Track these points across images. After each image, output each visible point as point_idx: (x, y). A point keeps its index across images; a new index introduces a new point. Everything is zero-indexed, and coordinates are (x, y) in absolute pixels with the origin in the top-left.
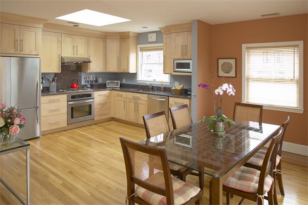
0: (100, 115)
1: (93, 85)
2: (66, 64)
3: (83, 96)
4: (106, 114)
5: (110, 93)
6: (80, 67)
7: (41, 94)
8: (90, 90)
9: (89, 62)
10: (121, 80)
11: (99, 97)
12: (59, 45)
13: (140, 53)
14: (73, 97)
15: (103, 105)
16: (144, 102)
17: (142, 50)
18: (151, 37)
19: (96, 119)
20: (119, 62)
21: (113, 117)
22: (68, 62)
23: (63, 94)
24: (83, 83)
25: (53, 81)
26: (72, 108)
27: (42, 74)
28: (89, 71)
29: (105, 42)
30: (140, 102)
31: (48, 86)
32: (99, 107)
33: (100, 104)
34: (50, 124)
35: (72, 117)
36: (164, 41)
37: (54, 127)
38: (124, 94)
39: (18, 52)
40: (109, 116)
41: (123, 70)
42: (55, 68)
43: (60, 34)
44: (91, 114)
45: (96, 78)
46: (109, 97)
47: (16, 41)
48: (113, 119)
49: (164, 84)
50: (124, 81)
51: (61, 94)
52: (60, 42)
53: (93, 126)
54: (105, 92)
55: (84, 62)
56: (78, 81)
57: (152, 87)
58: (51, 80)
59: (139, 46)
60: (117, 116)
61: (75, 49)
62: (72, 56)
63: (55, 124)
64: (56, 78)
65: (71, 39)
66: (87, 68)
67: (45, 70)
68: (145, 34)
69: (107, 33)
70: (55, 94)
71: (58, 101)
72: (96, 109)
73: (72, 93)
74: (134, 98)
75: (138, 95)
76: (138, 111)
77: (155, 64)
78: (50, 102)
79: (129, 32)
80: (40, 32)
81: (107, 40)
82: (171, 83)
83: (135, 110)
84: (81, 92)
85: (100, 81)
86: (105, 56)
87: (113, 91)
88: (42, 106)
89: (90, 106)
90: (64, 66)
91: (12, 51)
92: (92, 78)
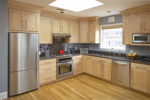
0: (77, 71)
1: (72, 51)
2: (55, 38)
3: (66, 59)
4: (80, 70)
5: (83, 57)
6: (64, 39)
7: (39, 59)
8: (70, 55)
9: (70, 37)
10: (89, 48)
11: (76, 59)
12: (52, 25)
13: (102, 31)
14: (60, 60)
15: (79, 64)
16: (108, 64)
17: (103, 28)
18: (110, 20)
19: (74, 74)
20: (88, 37)
21: (84, 72)
22: (57, 37)
23: (54, 58)
24: (66, 50)
25: (47, 49)
26: (60, 67)
27: (40, 45)
28: (70, 43)
29: (79, 24)
30: (105, 64)
31: (45, 52)
32: (76, 66)
33: (76, 64)
34: (45, 79)
35: (60, 74)
36: (123, 21)
37: (48, 81)
38: (93, 58)
39: (24, 30)
40: (82, 72)
41: (91, 41)
42: (49, 41)
43: (52, 18)
44: (71, 71)
45: (73, 46)
46: (82, 59)
47: (22, 21)
48: (84, 73)
49: (121, 51)
50: (90, 49)
51: (52, 58)
52: (52, 23)
53: (73, 79)
54: (80, 56)
55: (67, 36)
56: (63, 49)
57: (112, 53)
58: (46, 48)
59: (101, 26)
60: (87, 72)
61: (61, 28)
62: (60, 33)
63: (48, 78)
64: (49, 47)
65: (59, 22)
66: (68, 41)
67: (42, 42)
68: (107, 18)
69: (80, 18)
70: (48, 59)
71: (51, 63)
72: (74, 67)
73: (60, 57)
74: (101, 61)
75: (104, 59)
76: (103, 70)
77: (113, 37)
78: (45, 64)
79: (95, 17)
80: (38, 16)
81: (81, 23)
82: (126, 51)
83: (101, 69)
84: (65, 56)
85: (76, 48)
86: (79, 33)
87: (85, 55)
88: (40, 67)
89: (71, 65)
90: (54, 39)
91: (20, 29)
92: (71, 47)
